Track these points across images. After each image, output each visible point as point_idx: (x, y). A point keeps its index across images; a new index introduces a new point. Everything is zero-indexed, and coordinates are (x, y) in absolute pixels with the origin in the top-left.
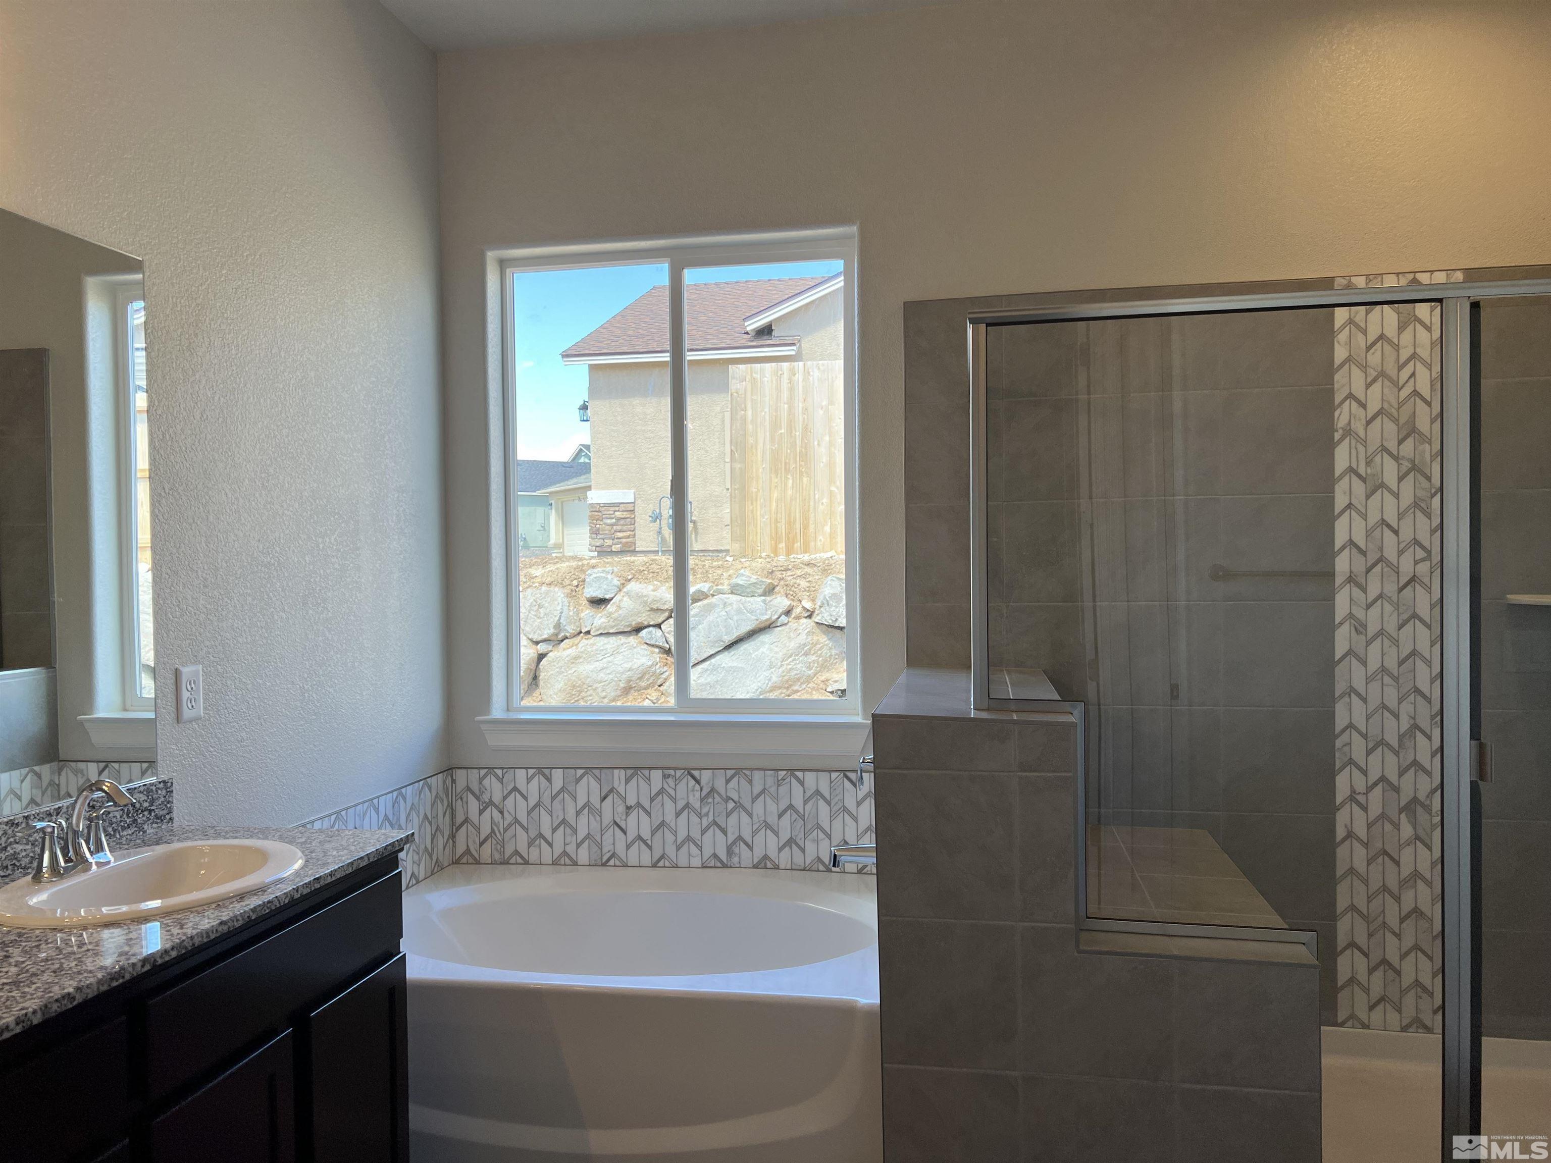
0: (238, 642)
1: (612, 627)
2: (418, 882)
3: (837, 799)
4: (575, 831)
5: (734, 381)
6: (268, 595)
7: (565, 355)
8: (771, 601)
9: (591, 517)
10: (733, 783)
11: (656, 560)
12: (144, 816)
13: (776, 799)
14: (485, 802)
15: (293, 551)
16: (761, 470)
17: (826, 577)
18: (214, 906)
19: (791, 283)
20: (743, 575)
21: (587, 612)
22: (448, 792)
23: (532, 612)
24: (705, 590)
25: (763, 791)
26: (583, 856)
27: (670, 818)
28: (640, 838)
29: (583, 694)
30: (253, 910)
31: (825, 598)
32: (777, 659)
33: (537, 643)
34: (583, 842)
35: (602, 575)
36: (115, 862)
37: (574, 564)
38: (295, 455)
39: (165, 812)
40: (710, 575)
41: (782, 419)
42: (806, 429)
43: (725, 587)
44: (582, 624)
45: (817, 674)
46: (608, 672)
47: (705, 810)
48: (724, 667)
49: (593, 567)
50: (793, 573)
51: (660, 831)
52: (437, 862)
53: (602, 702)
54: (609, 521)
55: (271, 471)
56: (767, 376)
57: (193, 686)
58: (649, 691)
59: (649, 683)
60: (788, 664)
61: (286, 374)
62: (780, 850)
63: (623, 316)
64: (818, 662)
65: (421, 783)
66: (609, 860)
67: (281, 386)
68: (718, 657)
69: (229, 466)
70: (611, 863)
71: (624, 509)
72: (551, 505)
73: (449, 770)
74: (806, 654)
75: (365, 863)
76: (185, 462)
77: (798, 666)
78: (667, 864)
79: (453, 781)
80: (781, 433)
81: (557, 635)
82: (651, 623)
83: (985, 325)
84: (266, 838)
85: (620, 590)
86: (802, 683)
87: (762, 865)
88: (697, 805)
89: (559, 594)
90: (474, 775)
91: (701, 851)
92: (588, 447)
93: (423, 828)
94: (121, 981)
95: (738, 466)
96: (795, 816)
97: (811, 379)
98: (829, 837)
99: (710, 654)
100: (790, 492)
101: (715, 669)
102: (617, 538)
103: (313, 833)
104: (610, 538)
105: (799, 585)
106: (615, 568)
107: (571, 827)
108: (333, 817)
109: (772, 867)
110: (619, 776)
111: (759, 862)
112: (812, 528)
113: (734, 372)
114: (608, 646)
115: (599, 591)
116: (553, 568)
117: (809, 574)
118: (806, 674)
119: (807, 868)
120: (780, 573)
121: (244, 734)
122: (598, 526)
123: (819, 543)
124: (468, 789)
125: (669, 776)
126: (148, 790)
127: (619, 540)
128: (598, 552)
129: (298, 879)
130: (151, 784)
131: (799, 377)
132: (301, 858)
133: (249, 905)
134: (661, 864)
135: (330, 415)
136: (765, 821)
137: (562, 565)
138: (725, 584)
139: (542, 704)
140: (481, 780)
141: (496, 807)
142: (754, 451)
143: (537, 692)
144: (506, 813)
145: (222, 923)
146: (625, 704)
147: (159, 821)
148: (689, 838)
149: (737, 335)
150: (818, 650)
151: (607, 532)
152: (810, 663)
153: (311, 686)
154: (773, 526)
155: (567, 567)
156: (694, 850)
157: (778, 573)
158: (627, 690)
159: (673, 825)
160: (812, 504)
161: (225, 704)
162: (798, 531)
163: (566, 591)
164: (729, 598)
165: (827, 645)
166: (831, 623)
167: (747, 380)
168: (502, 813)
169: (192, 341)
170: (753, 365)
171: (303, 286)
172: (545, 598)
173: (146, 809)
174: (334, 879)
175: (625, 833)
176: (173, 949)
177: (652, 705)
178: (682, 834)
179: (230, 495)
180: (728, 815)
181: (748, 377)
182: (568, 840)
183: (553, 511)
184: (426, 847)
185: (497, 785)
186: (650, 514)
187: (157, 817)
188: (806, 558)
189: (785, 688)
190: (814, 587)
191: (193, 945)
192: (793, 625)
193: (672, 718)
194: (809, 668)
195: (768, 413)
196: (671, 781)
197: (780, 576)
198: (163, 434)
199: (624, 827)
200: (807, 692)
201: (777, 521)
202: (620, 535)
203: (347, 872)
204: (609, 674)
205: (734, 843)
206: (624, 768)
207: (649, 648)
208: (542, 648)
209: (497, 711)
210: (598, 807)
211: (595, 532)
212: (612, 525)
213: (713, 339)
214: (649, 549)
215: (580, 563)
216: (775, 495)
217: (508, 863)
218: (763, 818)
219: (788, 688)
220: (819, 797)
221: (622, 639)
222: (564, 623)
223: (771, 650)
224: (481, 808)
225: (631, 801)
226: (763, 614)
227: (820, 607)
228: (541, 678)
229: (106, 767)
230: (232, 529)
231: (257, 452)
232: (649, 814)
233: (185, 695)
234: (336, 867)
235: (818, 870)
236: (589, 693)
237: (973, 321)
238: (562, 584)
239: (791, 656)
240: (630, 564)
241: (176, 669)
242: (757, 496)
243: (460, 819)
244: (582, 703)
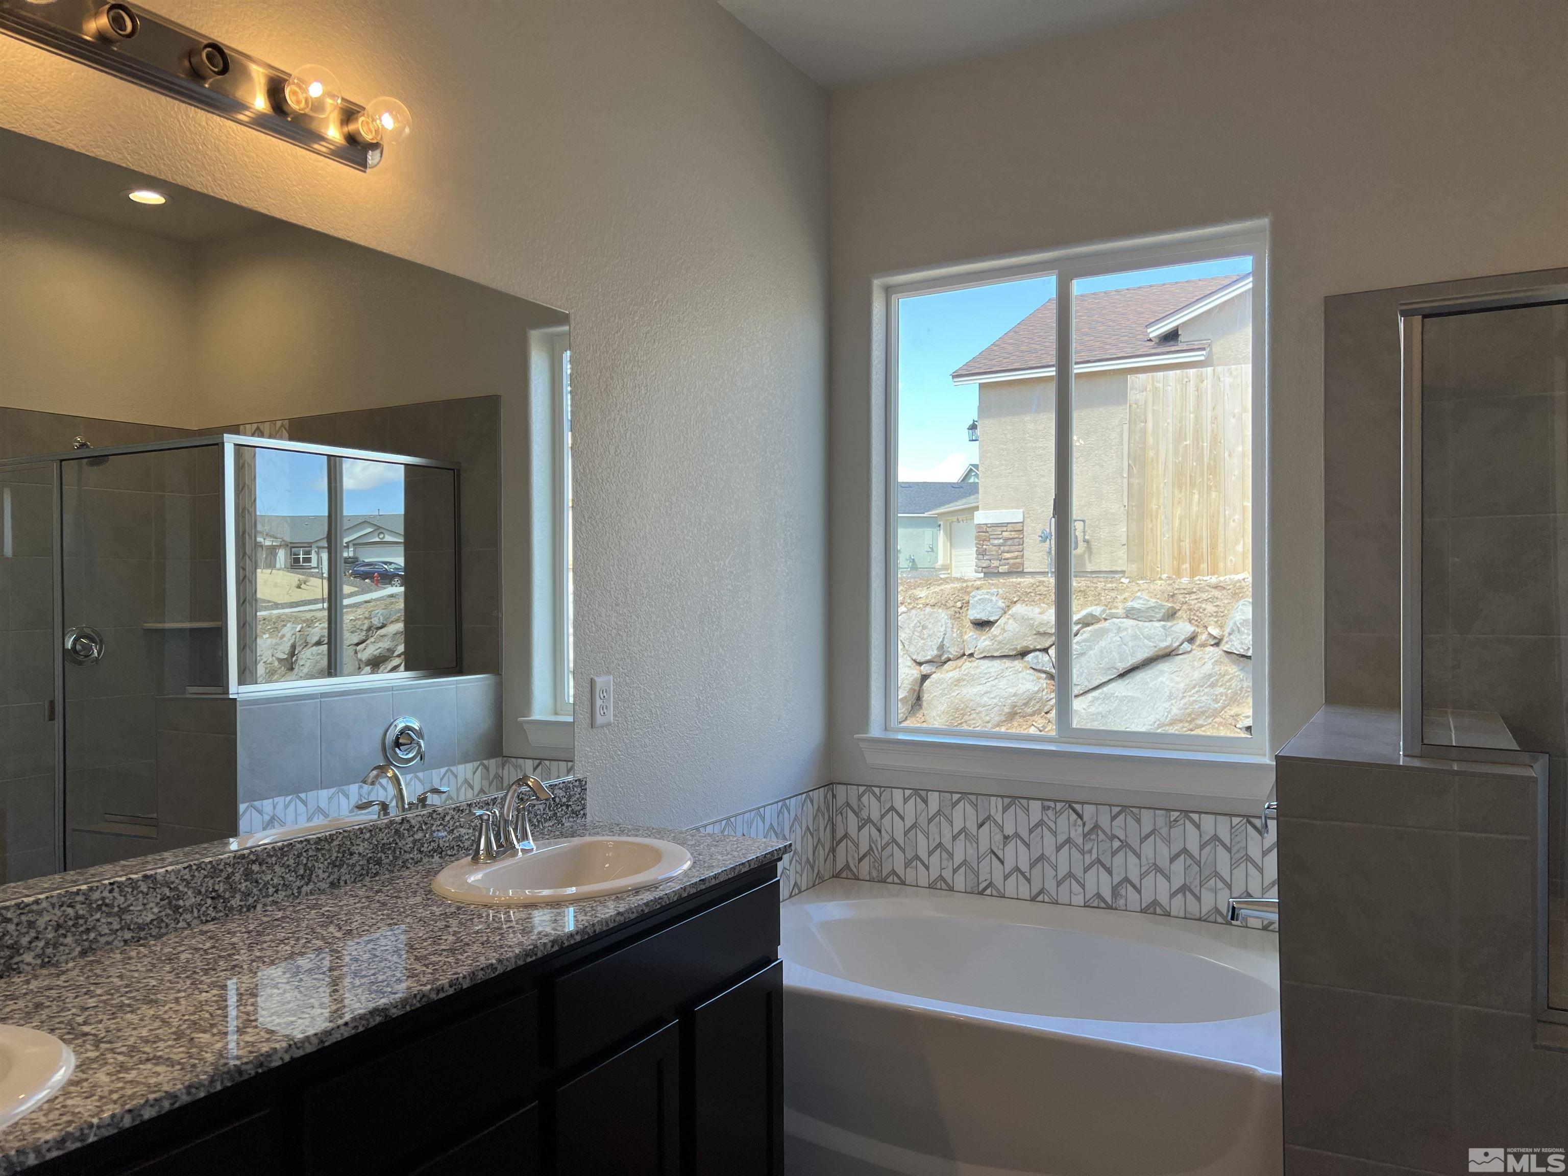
0: (643, 655)
1: (997, 650)
2: (800, 892)
3: (1238, 847)
4: (951, 856)
5: (1132, 392)
6: (670, 613)
7: (956, 376)
8: (1172, 627)
9: (977, 538)
10: (1120, 820)
11: (1044, 582)
12: (562, 810)
13: (1168, 841)
14: (864, 819)
15: (692, 573)
16: (1162, 485)
17: (1237, 601)
18: (613, 897)
19: (1201, 283)
20: (1140, 598)
21: (971, 634)
22: (829, 806)
23: (916, 633)
24: (1097, 614)
25: (1153, 832)
26: (959, 882)
27: (1049, 851)
28: (1017, 869)
29: (966, 717)
30: (647, 904)
31: (1235, 624)
32: (1178, 690)
33: (920, 664)
34: (959, 867)
35: (986, 596)
36: (536, 850)
37: (957, 585)
38: (695, 484)
39: (579, 808)
40: (1102, 598)
41: (1187, 430)
42: (1215, 441)
43: (1120, 611)
44: (966, 647)
45: (1224, 707)
46: (992, 696)
47: (1087, 848)
48: (1117, 696)
49: (978, 589)
50: (1198, 597)
51: (1040, 865)
52: (818, 873)
53: (986, 727)
54: (996, 542)
55: (674, 499)
56: (1171, 384)
57: (605, 694)
58: (1035, 718)
59: (1035, 709)
60: (1190, 696)
61: (687, 410)
62: (1172, 895)
63: (1015, 332)
64: (1226, 696)
65: (804, 796)
66: (985, 889)
67: (684, 421)
68: (1111, 686)
69: (638, 496)
70: (988, 892)
71: (1012, 529)
72: (940, 526)
73: (830, 785)
74: (1212, 686)
75: (746, 869)
76: (601, 493)
77: (1203, 699)
78: (1047, 899)
79: (834, 796)
80: (1186, 445)
81: (940, 656)
82: (1038, 647)
83: (1420, 317)
84: (662, 838)
85: (1005, 613)
86: (1207, 717)
87: (1152, 910)
88: (1079, 841)
89: (943, 615)
90: (853, 791)
91: (1084, 889)
92: (976, 466)
93: (805, 839)
94: (534, 958)
95: (1136, 481)
96: (1189, 861)
97: (1222, 385)
98: (1229, 887)
99: (1101, 682)
100: (1195, 509)
101: (1107, 698)
102: (1004, 559)
103: (702, 836)
104: (997, 559)
105: (1204, 610)
106: (1000, 590)
107: (948, 852)
108: (724, 823)
109: (1163, 913)
110: (995, 805)
111: (1148, 907)
112: (1221, 548)
113: (1133, 382)
114: (992, 670)
115: (984, 613)
116: (937, 589)
117: (1217, 598)
118: (1212, 707)
119: (1203, 919)
120: (1182, 596)
121: (647, 740)
122: (985, 547)
123: (1229, 564)
124: (848, 805)
125: (1049, 808)
126: (566, 787)
127: (1006, 561)
128: (985, 573)
129: (686, 879)
130: (569, 782)
131: (1208, 384)
132: (690, 859)
133: (642, 899)
134: (1040, 898)
135: (726, 447)
136: (1155, 864)
137: (947, 586)
138: (1120, 608)
139: (925, 725)
140: (860, 797)
141: (874, 825)
142: (1155, 465)
143: (921, 712)
144: (883, 832)
145: (619, 914)
146: (1009, 731)
147: (574, 815)
148: (1070, 875)
149: (1139, 343)
150: (1227, 682)
151: (994, 553)
152: (1217, 695)
153: (706, 698)
154: (1175, 544)
155: (951, 588)
156: (1075, 887)
157: (1180, 597)
158: (1012, 715)
159: (1053, 859)
160: (1222, 520)
161: (631, 712)
162: (1205, 551)
163: (950, 612)
164: (1123, 623)
165: (1237, 676)
166: (1242, 652)
167: (1148, 389)
168: (880, 831)
169: (608, 384)
170: (1155, 374)
171: (703, 327)
172: (928, 619)
173: (564, 804)
174: (718, 882)
175: (1002, 862)
176: (577, 933)
177: (1038, 733)
178: (1063, 871)
179: (638, 522)
180: (1114, 854)
181: (1149, 387)
182: (944, 864)
183: (942, 532)
184: (808, 858)
185: (874, 803)
186: (1040, 534)
187: (573, 812)
188: (1214, 580)
189: (1187, 721)
190: (1222, 612)
191: (595, 931)
192: (1197, 653)
193: (1054, 748)
194: (1216, 701)
195: (1171, 424)
196: (1050, 813)
197: (1183, 600)
198: (584, 468)
199: (1001, 856)
200: (1213, 728)
201: (1180, 540)
202: (1008, 555)
203: (730, 876)
204: (993, 698)
205: (1120, 883)
206: (1002, 797)
207: (1035, 673)
208: (925, 669)
209: (875, 731)
210: (975, 834)
211: (981, 553)
212: (999, 545)
213: (1113, 349)
214: (1038, 570)
215: (965, 585)
216: (1178, 511)
217: (885, 882)
218: (1153, 861)
219: (1190, 722)
220: (1217, 843)
221: (1007, 663)
222: (948, 645)
223: (1172, 680)
224: (860, 824)
225: (1009, 830)
226: (1162, 641)
227: (1230, 634)
228: (924, 699)
229: (540, 764)
230: (640, 553)
231: (662, 483)
232: (1028, 846)
233: (599, 702)
234: (720, 871)
235: (1216, 922)
236: (972, 717)
237: (1404, 314)
238: (945, 605)
239: (1194, 687)
240: (1016, 587)
241: (592, 679)
242: (1157, 513)
243: (840, 834)
244: (965, 727)
